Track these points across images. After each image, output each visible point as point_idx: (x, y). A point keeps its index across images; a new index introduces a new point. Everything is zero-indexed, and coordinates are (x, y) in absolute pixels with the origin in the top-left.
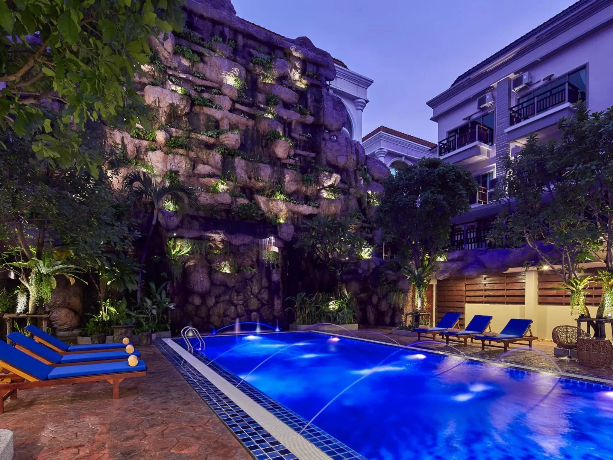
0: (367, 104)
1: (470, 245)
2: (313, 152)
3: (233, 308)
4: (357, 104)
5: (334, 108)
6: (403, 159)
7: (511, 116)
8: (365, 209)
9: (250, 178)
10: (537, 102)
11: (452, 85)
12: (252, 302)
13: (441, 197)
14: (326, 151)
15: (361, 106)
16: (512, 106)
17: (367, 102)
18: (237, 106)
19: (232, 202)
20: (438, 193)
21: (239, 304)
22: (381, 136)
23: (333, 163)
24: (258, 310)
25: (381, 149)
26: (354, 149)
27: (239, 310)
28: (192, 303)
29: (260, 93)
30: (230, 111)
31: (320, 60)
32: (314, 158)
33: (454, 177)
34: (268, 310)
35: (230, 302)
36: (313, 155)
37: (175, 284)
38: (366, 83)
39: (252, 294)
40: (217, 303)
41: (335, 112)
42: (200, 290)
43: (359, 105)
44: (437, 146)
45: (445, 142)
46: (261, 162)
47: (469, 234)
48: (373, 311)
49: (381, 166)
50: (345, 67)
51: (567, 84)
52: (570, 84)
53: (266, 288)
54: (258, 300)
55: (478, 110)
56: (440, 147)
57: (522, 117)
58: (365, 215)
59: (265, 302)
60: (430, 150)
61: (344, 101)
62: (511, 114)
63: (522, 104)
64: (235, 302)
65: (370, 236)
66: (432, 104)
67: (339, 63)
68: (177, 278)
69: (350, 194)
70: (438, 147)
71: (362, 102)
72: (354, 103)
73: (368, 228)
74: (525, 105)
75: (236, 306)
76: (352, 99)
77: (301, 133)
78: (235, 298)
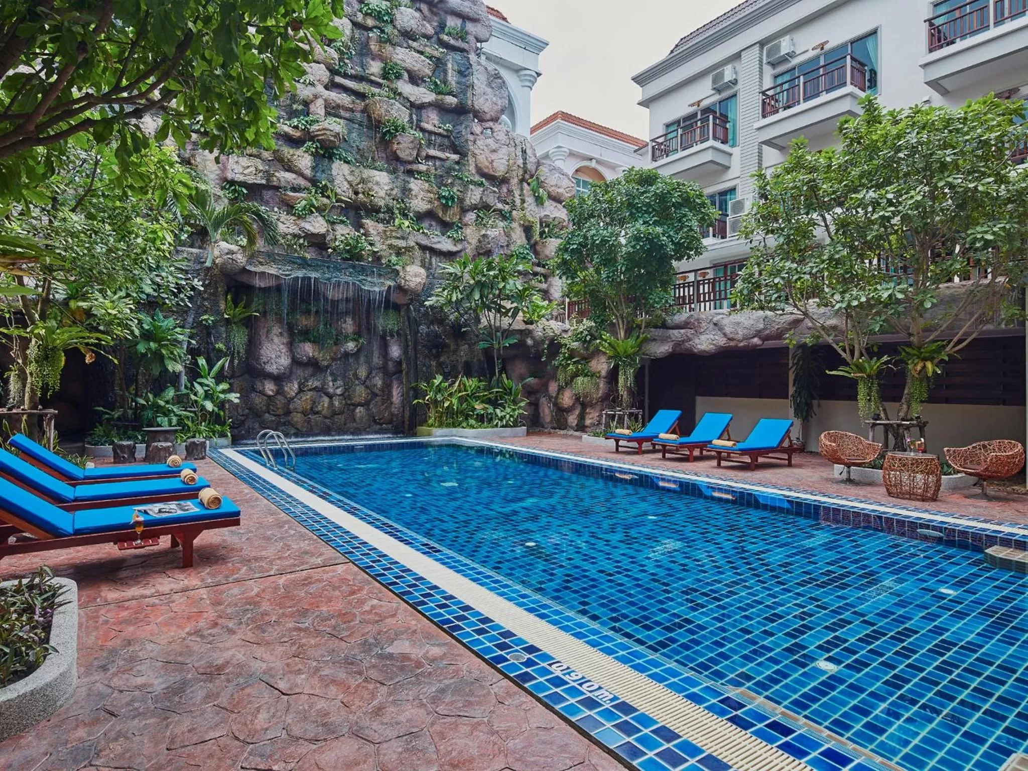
0: (538, 79)
1: (703, 304)
2: (455, 153)
3: (326, 400)
4: (522, 78)
5: (489, 85)
6: (593, 164)
7: (764, 102)
8: (536, 243)
9: (356, 193)
10: (805, 83)
11: (672, 52)
12: (358, 392)
13: (659, 230)
14: (477, 152)
15: (530, 81)
16: (764, 89)
17: (539, 75)
18: (338, 79)
19: (328, 231)
20: (655, 223)
21: (336, 395)
22: (558, 128)
23: (486, 170)
24: (366, 404)
25: (559, 147)
26: (519, 149)
27: (337, 403)
28: (262, 393)
29: (373, 59)
30: (326, 87)
31: (467, 10)
32: (458, 163)
33: (680, 200)
34: (383, 404)
35: (321, 390)
36: (456, 157)
37: (236, 362)
38: (537, 46)
39: (358, 379)
40: (301, 391)
41: (489, 90)
42: (275, 372)
43: (526, 80)
44: (647, 145)
45: (660, 140)
46: (375, 168)
47: (701, 287)
48: (549, 407)
49: (561, 176)
50: (504, 19)
51: (849, 57)
52: (853, 59)
53: (380, 368)
54: (367, 387)
55: (713, 92)
56: (653, 147)
57: (781, 105)
58: (536, 253)
59: (377, 392)
60: (635, 151)
61: (503, 73)
62: (763, 100)
63: (782, 84)
64: (331, 390)
65: (544, 286)
66: (641, 80)
67: (495, 13)
68: (238, 352)
69: (513, 220)
70: (650, 148)
71: (531, 76)
72: (519, 77)
73: (542, 274)
74: (786, 86)
75: (331, 397)
76: (517, 70)
77: (436, 122)
78: (331, 384)
